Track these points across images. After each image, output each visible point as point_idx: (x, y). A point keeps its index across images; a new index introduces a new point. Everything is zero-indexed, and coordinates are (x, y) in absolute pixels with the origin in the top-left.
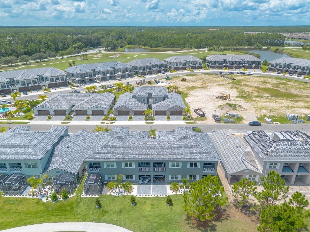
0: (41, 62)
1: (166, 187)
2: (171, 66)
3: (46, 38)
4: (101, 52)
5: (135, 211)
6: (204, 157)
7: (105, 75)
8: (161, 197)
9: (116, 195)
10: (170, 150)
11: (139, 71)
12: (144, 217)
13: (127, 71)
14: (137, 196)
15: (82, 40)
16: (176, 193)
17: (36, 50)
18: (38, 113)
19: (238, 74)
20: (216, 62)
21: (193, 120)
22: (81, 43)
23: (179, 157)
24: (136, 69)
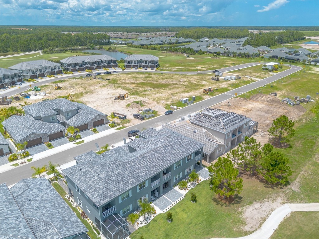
1: (175, 190)
5: (178, 225)
8: (182, 200)
9: (146, 224)
10: (169, 153)
12: (190, 224)
14: (164, 212)
16: (188, 190)
19: (104, 74)
20: (75, 65)
21: (119, 125)
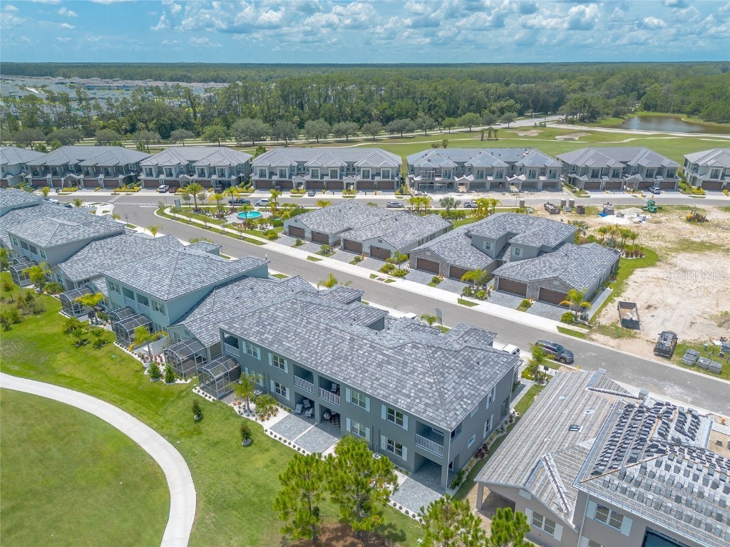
0: (402, 137)
1: (333, 442)
2: (695, 175)
3: (435, 90)
4: (545, 125)
5: (235, 457)
6: (420, 405)
7: (482, 177)
10: (362, 362)
11: (581, 179)
12: (238, 473)
13: (543, 174)
14: (266, 431)
15: (517, 96)
17: (407, 112)
18: (290, 230)
21: (589, 327)
22: (512, 102)
23: (367, 383)
24: (575, 173)
